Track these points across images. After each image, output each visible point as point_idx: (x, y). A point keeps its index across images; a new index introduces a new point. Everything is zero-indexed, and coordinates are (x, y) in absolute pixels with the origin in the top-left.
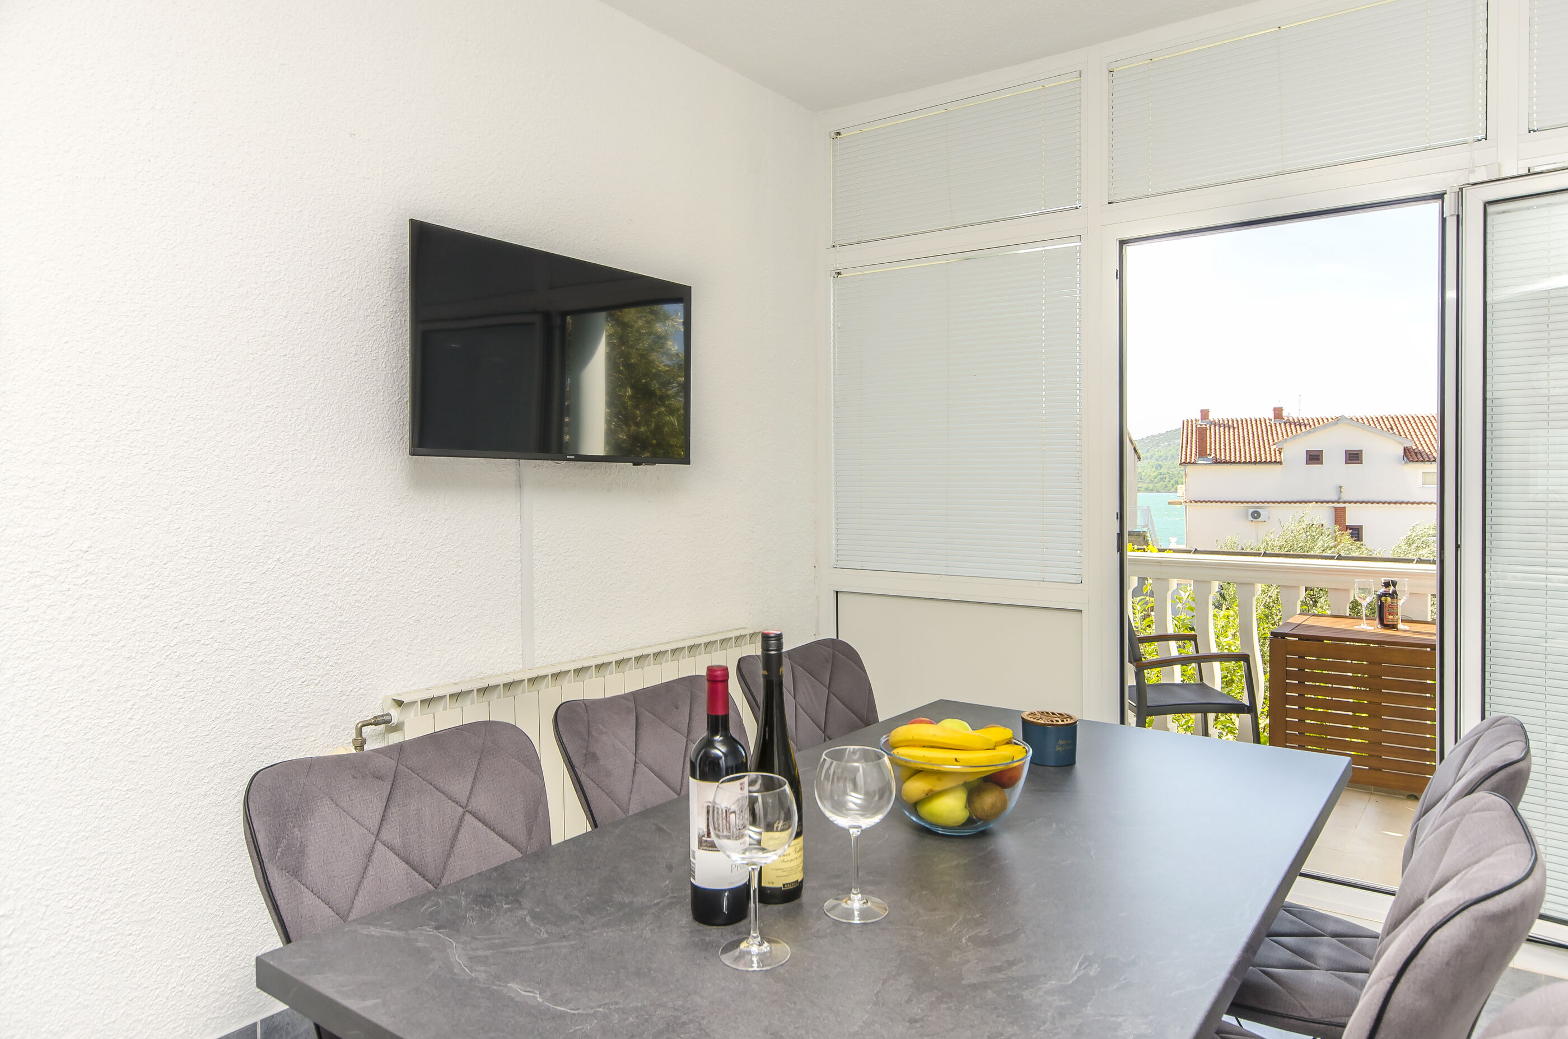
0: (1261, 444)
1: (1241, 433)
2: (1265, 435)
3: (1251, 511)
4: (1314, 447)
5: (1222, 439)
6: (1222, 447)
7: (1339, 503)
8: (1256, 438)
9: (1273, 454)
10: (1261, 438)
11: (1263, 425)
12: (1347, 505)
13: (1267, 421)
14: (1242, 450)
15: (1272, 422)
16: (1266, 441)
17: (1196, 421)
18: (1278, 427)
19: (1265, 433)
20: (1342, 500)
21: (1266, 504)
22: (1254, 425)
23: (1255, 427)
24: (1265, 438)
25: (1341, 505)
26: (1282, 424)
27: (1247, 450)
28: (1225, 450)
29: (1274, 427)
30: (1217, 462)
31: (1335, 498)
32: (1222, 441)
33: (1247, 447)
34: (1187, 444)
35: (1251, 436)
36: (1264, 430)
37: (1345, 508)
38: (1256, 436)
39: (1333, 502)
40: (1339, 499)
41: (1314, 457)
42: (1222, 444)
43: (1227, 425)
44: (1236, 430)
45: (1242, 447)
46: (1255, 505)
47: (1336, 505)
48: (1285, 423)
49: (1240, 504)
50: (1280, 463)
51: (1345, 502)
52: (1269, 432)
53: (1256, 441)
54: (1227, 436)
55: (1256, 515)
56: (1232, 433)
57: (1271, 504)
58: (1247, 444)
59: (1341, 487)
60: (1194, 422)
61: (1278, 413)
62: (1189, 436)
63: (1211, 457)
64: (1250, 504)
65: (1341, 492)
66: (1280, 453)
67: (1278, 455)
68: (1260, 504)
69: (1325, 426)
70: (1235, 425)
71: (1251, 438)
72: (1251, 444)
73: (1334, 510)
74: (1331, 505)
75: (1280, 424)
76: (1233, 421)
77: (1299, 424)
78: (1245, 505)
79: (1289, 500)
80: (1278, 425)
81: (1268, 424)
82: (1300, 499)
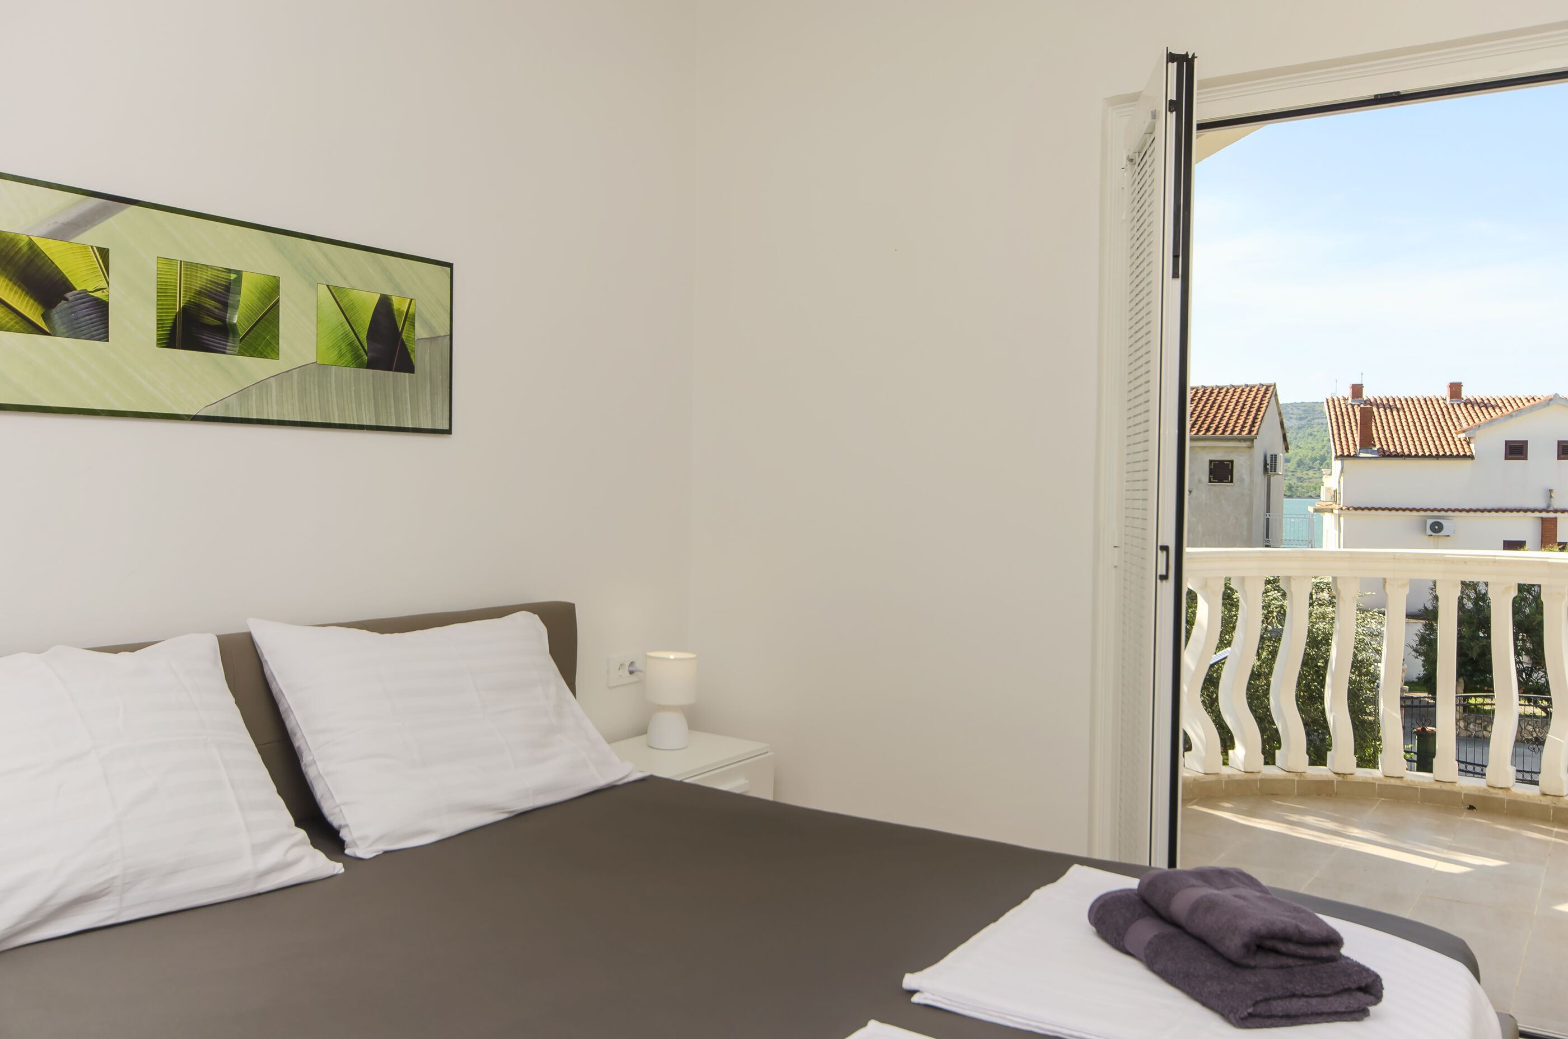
0: (1440, 431)
1: (1409, 417)
2: (1442, 420)
3: (1430, 522)
4: (1516, 435)
5: (1385, 424)
6: (1388, 435)
7: (1548, 512)
8: (1430, 424)
9: (1459, 446)
10: (1437, 424)
11: (1436, 406)
12: (1559, 515)
13: (1441, 402)
14: (1416, 439)
15: (1448, 402)
16: (1445, 428)
17: (1345, 399)
18: (1457, 409)
19: (1441, 417)
20: (1552, 509)
21: (1450, 513)
22: (1424, 406)
23: (1425, 409)
24: (1443, 424)
25: (1551, 515)
26: (1462, 405)
27: (1423, 439)
28: (1393, 438)
29: (1451, 410)
30: (1385, 455)
31: (1542, 505)
32: (1386, 428)
33: (1421, 435)
34: (1339, 430)
35: (1423, 420)
36: (1439, 413)
37: (1556, 519)
38: (1429, 420)
39: (1540, 511)
40: (1549, 506)
41: (1516, 450)
42: (1387, 432)
43: (1389, 406)
44: (1401, 413)
45: (1415, 435)
46: (1436, 513)
47: (1544, 515)
48: (1466, 404)
49: (1414, 513)
50: (1472, 457)
51: (1556, 511)
52: (1447, 417)
53: (1432, 428)
54: (1391, 421)
55: (1437, 528)
56: (1396, 417)
57: (1457, 513)
58: (1420, 431)
59: (1551, 491)
60: (1342, 402)
61: (1455, 389)
62: (1340, 420)
63: (1376, 449)
64: (1429, 513)
65: (1551, 497)
66: (1468, 443)
67: (1465, 446)
68: (1443, 513)
69: (1532, 408)
70: (1399, 406)
71: (1424, 424)
72: (1426, 432)
73: (1540, 522)
74: (1537, 514)
75: (1459, 405)
76: (1394, 400)
77: (1484, 405)
78: (1422, 513)
79: (1481, 507)
80: (1456, 406)
81: (1442, 406)
82: (1496, 506)
